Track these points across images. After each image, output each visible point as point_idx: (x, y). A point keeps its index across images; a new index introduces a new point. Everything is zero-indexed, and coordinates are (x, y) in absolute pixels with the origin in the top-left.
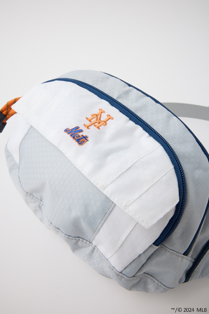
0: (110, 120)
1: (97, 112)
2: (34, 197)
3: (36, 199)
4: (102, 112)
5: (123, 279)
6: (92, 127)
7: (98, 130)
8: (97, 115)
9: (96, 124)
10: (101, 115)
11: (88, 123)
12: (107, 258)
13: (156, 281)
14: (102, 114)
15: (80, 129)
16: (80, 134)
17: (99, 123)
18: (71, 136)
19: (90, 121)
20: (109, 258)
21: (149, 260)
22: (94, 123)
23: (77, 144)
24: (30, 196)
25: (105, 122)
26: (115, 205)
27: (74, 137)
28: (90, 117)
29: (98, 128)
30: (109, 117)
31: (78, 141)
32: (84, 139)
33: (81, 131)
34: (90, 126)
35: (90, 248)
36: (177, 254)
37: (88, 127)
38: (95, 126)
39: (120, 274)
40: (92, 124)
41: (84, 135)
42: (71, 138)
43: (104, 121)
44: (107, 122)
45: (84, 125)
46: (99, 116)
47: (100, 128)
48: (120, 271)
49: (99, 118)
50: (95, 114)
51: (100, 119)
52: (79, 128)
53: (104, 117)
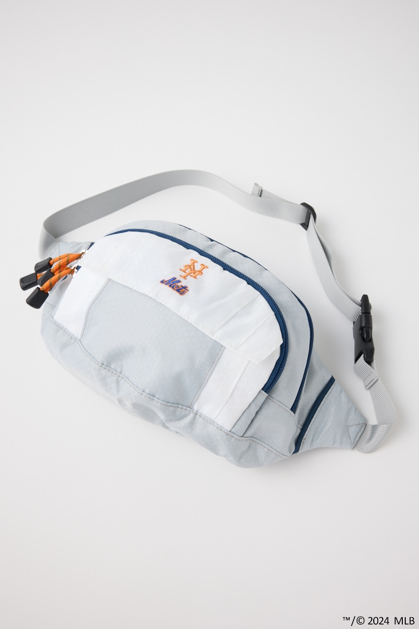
0: (204, 269)
1: (189, 263)
2: (111, 369)
3: (114, 372)
4: (194, 262)
5: (233, 439)
6: (188, 277)
7: (196, 279)
8: (190, 266)
9: (192, 274)
10: (194, 266)
11: (183, 274)
12: (213, 420)
13: (266, 446)
14: (195, 264)
15: (177, 279)
16: (179, 284)
17: (194, 273)
18: (170, 286)
19: (184, 271)
20: (215, 418)
21: (258, 415)
22: (189, 274)
23: (177, 294)
24: (105, 369)
25: (201, 272)
26: (225, 347)
27: (173, 288)
28: (183, 268)
29: (195, 277)
30: (203, 267)
31: (178, 291)
32: (184, 290)
33: (179, 281)
34: (187, 276)
35: (191, 415)
36: (285, 407)
37: (185, 278)
38: (191, 276)
39: (230, 433)
40: (188, 275)
41: (184, 285)
42: (170, 289)
43: (199, 271)
44: (202, 271)
45: (180, 276)
46: (192, 267)
47: (197, 277)
48: (229, 430)
49: (192, 268)
50: (188, 266)
51: (194, 269)
52: (175, 279)
53: (198, 267)
